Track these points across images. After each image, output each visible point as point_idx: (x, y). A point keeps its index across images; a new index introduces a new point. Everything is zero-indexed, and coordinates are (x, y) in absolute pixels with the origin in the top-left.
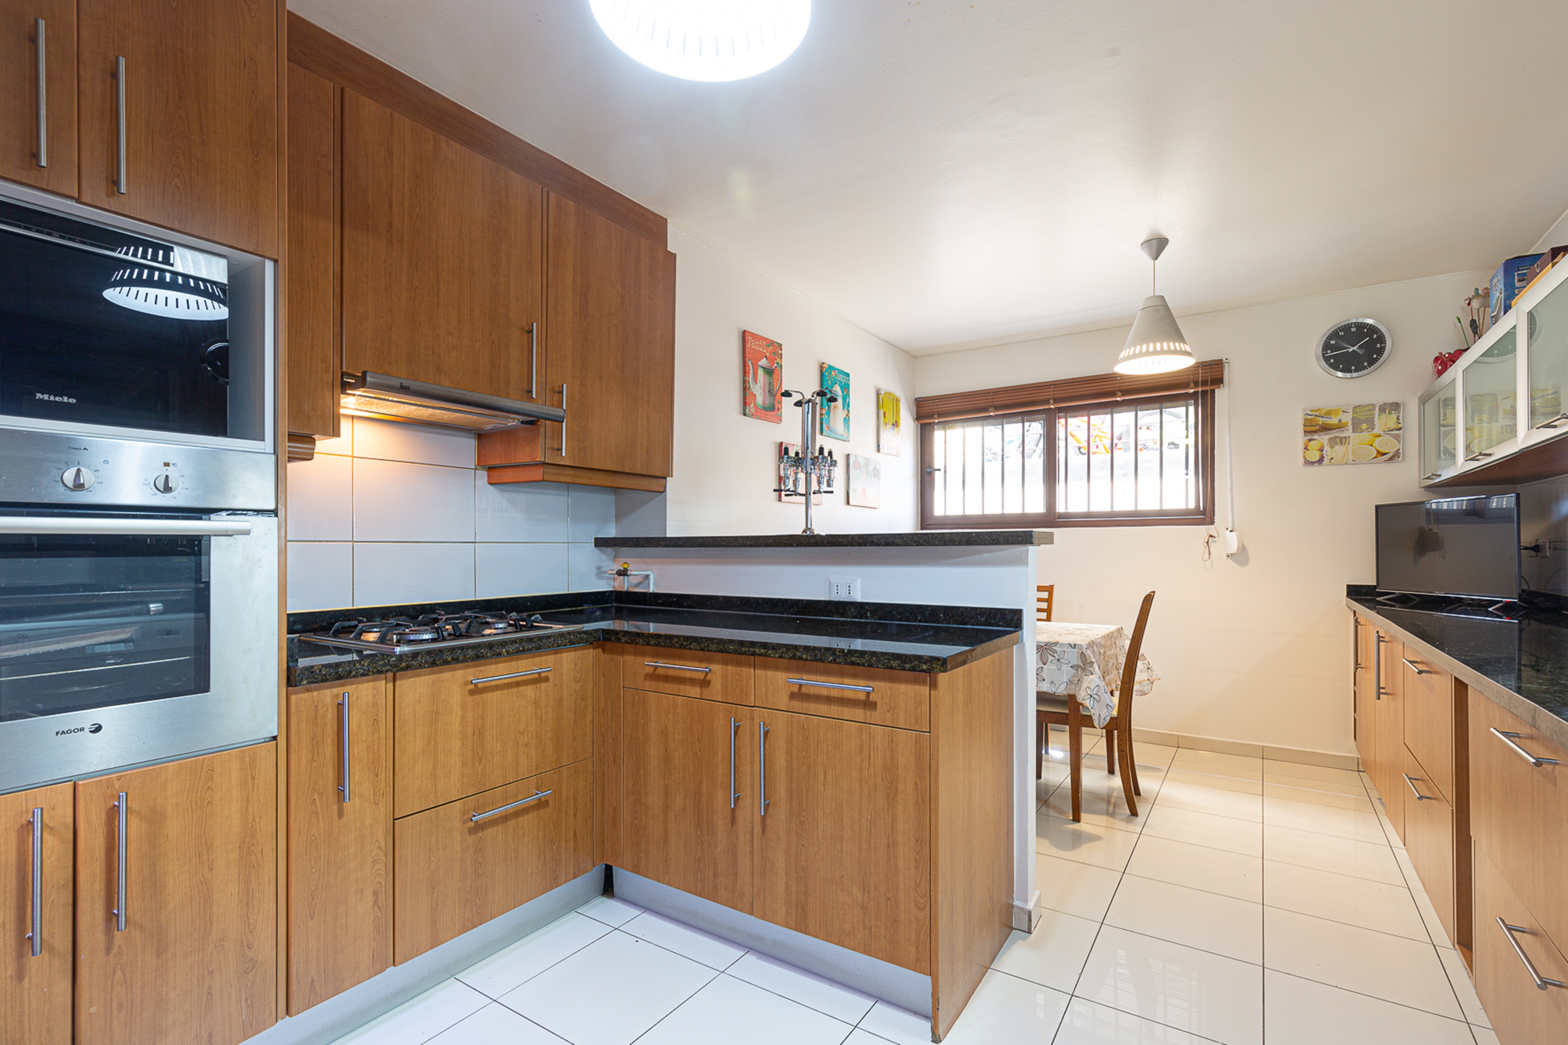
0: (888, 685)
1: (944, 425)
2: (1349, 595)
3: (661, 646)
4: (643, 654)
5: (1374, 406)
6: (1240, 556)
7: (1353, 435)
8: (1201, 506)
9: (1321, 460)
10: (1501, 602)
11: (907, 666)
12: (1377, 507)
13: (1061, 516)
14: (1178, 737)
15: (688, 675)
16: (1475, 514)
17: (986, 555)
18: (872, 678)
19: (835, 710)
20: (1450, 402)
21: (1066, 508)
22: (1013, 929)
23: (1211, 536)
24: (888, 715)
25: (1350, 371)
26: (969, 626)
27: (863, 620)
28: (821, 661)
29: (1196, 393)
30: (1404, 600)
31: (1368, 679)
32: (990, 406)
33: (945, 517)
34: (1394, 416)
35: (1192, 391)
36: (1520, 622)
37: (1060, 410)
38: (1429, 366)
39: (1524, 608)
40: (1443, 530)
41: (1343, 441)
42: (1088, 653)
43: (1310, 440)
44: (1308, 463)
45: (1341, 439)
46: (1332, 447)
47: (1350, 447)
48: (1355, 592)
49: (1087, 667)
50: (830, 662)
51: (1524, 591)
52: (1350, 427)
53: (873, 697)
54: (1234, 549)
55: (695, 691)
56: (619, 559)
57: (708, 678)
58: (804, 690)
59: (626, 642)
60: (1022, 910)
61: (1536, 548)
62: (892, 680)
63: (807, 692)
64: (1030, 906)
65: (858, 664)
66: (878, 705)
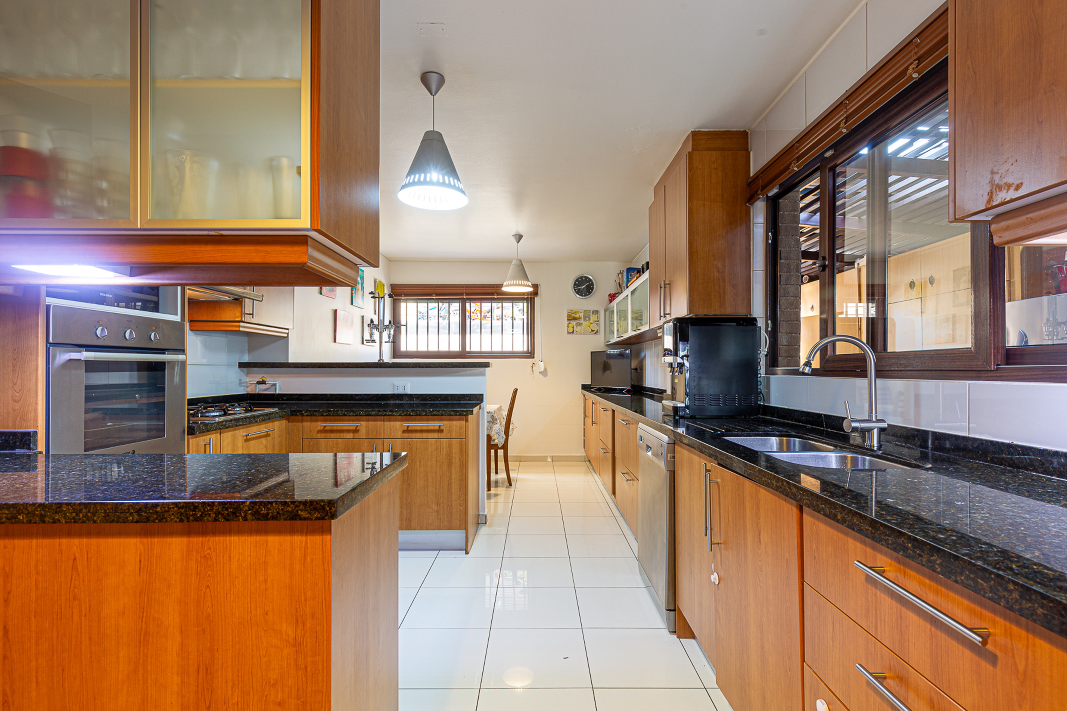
0: (448, 422)
1: (406, 300)
2: (582, 388)
3: (331, 416)
4: (317, 421)
5: (590, 311)
6: (544, 373)
7: (584, 322)
8: (530, 349)
9: (573, 331)
10: (625, 389)
11: (458, 414)
12: (591, 352)
13: (470, 352)
14: (520, 456)
15: (346, 428)
16: (621, 355)
17: (468, 372)
18: (441, 420)
19: (425, 435)
20: (613, 312)
21: (470, 349)
22: (479, 524)
23: (534, 364)
24: (448, 434)
25: (582, 296)
26: (462, 402)
27: (412, 402)
28: (420, 415)
29: (528, 298)
30: (599, 390)
31: (589, 421)
32: (433, 293)
33: (407, 352)
34: (596, 316)
35: (526, 297)
36: (631, 397)
37: (468, 299)
38: (607, 298)
39: (632, 391)
40: (612, 362)
41: (580, 324)
42: (495, 415)
43: (569, 323)
44: (569, 333)
45: (580, 323)
46: (577, 327)
47: (583, 327)
48: (585, 387)
49: (495, 421)
50: (424, 415)
51: (632, 385)
52: (583, 319)
53: (442, 428)
54: (542, 370)
55: (350, 435)
56: (251, 375)
57: (357, 429)
58: (410, 428)
59: (307, 415)
60: (483, 515)
61: (636, 369)
62: (450, 420)
63: (411, 429)
64: (486, 513)
65: (437, 415)
66: (444, 431)
